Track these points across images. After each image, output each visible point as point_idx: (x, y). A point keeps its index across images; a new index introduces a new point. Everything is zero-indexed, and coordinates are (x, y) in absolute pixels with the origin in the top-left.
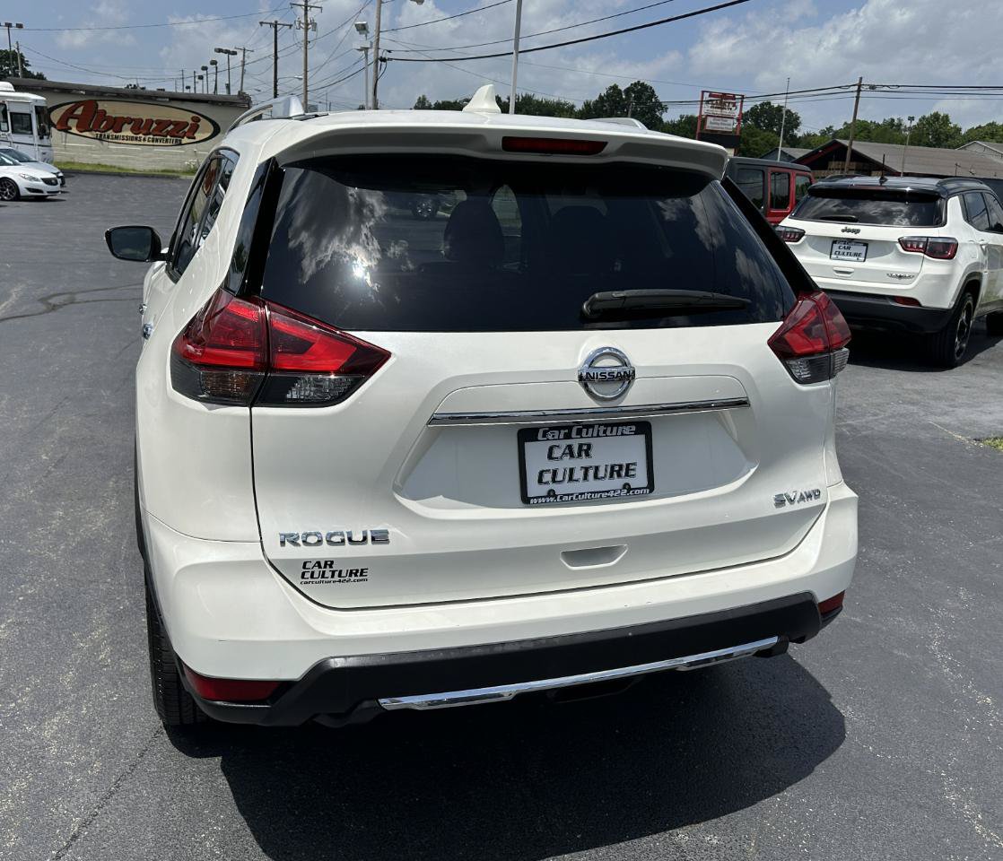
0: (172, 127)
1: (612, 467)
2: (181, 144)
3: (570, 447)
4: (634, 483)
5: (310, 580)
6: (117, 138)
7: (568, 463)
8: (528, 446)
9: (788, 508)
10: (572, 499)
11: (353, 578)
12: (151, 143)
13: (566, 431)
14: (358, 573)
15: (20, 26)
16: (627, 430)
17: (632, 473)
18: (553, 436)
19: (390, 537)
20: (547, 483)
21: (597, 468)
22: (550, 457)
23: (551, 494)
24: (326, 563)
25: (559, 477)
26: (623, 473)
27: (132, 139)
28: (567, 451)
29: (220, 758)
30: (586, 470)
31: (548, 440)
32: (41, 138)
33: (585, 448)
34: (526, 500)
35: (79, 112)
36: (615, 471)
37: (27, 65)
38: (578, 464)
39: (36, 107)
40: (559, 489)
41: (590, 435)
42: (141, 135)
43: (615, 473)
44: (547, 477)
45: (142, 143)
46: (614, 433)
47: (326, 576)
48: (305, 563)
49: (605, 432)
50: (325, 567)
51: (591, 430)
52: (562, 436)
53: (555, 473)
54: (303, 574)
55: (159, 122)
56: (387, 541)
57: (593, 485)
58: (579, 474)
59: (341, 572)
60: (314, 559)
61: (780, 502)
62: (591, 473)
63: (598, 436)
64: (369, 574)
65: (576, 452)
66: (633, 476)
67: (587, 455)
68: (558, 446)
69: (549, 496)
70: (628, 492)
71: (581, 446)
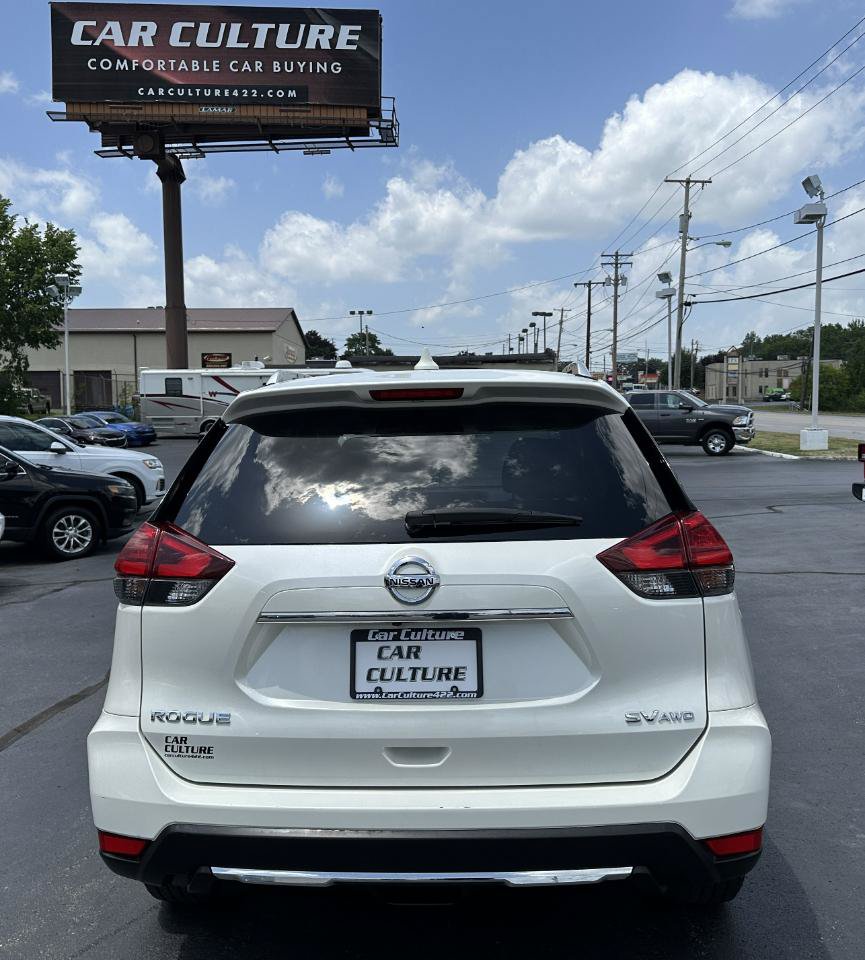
1: (441, 670)
3: (399, 648)
4: (462, 686)
5: (171, 753)
7: (396, 663)
8: (358, 644)
10: (397, 697)
11: (202, 755)
13: (396, 633)
14: (206, 750)
15: (370, 313)
16: (453, 635)
17: (461, 677)
18: (383, 638)
19: (232, 720)
20: (375, 681)
21: (425, 670)
22: (380, 656)
23: (379, 691)
24: (182, 738)
25: (388, 675)
26: (452, 676)
28: (397, 652)
30: (415, 670)
31: (377, 640)
33: (414, 650)
34: (353, 694)
36: (444, 674)
38: (407, 664)
40: (386, 687)
41: (418, 638)
43: (444, 676)
44: (376, 675)
46: (443, 638)
47: (182, 751)
48: (167, 738)
49: (433, 636)
50: (181, 742)
51: (419, 634)
52: (391, 638)
53: (383, 671)
54: (166, 747)
56: (228, 723)
57: (419, 685)
58: (406, 674)
59: (193, 748)
60: (173, 735)
61: (633, 719)
62: (419, 673)
63: (426, 639)
64: (214, 753)
65: (405, 654)
66: (462, 679)
67: (416, 657)
68: (388, 647)
69: (375, 692)
70: (455, 694)
71: (410, 648)
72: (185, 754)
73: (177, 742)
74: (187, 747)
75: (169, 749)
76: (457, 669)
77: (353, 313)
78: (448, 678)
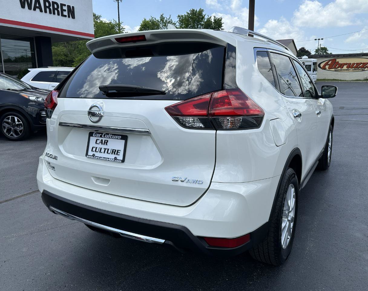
0: (362, 65)
1: (113, 150)
2: (364, 71)
3: (102, 140)
4: (118, 157)
5: (48, 167)
6: (341, 70)
7: (100, 146)
8: (91, 138)
10: (98, 158)
12: (353, 71)
13: (101, 134)
14: (54, 168)
15: (322, 39)
16: (118, 137)
17: (118, 154)
19: (58, 158)
20: (94, 151)
21: (108, 150)
22: (96, 143)
23: (94, 155)
25: (97, 150)
26: (116, 153)
27: (346, 70)
30: (105, 149)
31: (96, 137)
32: (313, 72)
34: (87, 155)
35: (330, 63)
38: (103, 147)
39: (313, 63)
40: (96, 154)
41: (107, 137)
43: (113, 152)
44: (94, 149)
45: (350, 71)
46: (114, 138)
48: (47, 162)
49: (112, 137)
51: (108, 135)
52: (99, 136)
53: (96, 148)
55: (357, 64)
58: (103, 150)
61: (175, 180)
62: (106, 151)
63: (110, 138)
65: (103, 142)
67: (106, 144)
68: (99, 139)
69: (92, 156)
70: (115, 160)
71: (105, 141)
72: (51, 168)
73: (49, 164)
74: (51, 166)
76: (118, 151)
77: (316, 40)
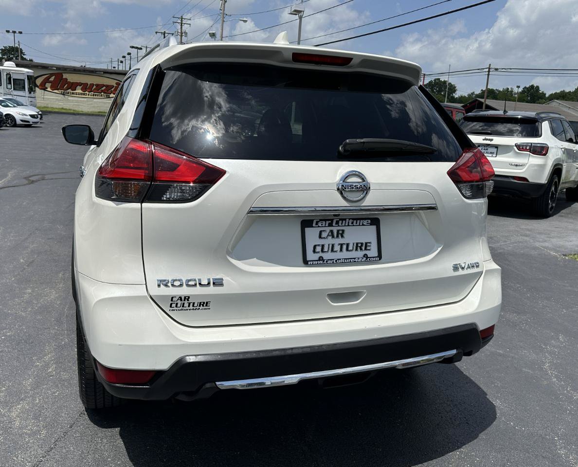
0: (104, 88)
1: (357, 244)
2: (109, 97)
3: (332, 231)
4: (370, 254)
5: (175, 308)
6: (73, 93)
7: (330, 241)
8: (307, 230)
9: (461, 272)
10: (333, 262)
11: (201, 307)
12: (92, 97)
13: (330, 222)
14: (205, 304)
15: (20, 33)
16: (365, 222)
17: (368, 248)
18: (322, 225)
19: (224, 282)
20: (318, 252)
21: (348, 245)
22: (320, 237)
23: (321, 259)
24: (185, 297)
25: (326, 249)
26: (363, 248)
27: (82, 94)
28: (330, 234)
29: (119, 429)
30: (342, 245)
31: (319, 227)
32: (30, 93)
33: (341, 232)
34: (306, 262)
35: (52, 79)
36: (359, 246)
37: (24, 55)
38: (337, 241)
39: (28, 76)
40: (326, 256)
41: (343, 224)
42: (87, 92)
43: (359, 248)
44: (319, 249)
45: (87, 96)
46: (358, 224)
47: (185, 306)
48: (172, 298)
49: (352, 223)
50: (184, 300)
51: (344, 222)
52: (327, 225)
53: (323, 246)
54: (171, 304)
55: (97, 85)
56: (221, 285)
57: (345, 254)
58: (337, 248)
59: (194, 303)
60: (178, 295)
61: (456, 268)
62: (345, 247)
63: (348, 225)
64: (211, 305)
65: (335, 236)
66: (369, 250)
67: (342, 236)
68: (324, 231)
69: (319, 260)
70: (366, 259)
71: (338, 231)
72: (187, 308)
73: (181, 300)
74: (189, 304)
75: (174, 305)
76: (366, 243)
77: (8, 31)
78: (361, 249)
